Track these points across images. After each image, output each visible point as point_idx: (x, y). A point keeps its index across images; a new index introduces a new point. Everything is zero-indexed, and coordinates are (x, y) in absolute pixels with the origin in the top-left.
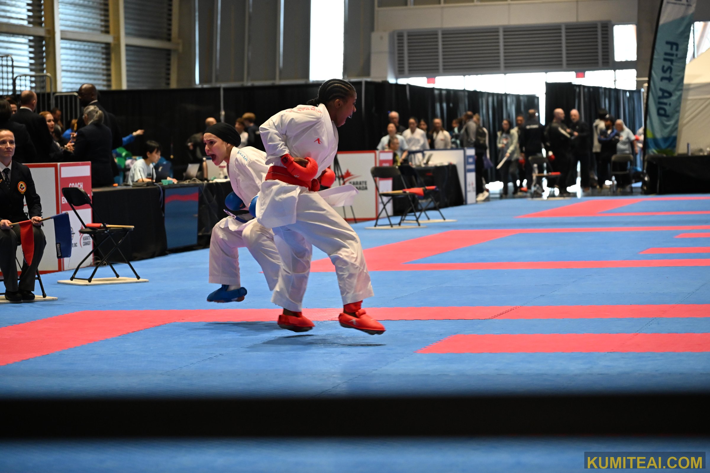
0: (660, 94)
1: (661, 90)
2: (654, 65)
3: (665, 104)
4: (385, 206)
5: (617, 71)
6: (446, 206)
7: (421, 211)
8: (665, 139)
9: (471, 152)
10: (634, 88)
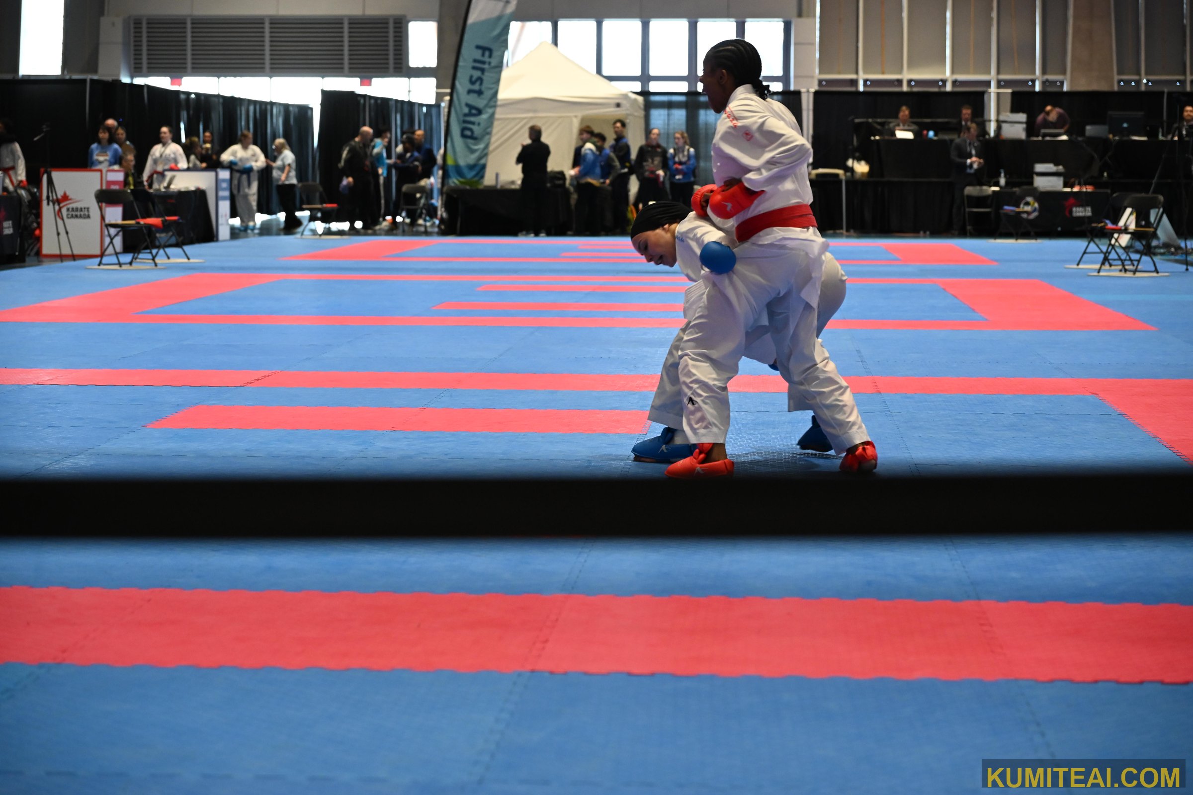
0: (466, 110)
1: (467, 105)
2: (459, 74)
3: (473, 123)
4: (112, 239)
5: (412, 79)
6: (191, 242)
7: (159, 247)
8: (471, 167)
9: (224, 174)
10: (432, 101)
